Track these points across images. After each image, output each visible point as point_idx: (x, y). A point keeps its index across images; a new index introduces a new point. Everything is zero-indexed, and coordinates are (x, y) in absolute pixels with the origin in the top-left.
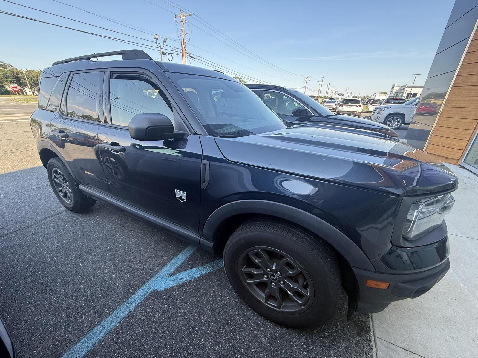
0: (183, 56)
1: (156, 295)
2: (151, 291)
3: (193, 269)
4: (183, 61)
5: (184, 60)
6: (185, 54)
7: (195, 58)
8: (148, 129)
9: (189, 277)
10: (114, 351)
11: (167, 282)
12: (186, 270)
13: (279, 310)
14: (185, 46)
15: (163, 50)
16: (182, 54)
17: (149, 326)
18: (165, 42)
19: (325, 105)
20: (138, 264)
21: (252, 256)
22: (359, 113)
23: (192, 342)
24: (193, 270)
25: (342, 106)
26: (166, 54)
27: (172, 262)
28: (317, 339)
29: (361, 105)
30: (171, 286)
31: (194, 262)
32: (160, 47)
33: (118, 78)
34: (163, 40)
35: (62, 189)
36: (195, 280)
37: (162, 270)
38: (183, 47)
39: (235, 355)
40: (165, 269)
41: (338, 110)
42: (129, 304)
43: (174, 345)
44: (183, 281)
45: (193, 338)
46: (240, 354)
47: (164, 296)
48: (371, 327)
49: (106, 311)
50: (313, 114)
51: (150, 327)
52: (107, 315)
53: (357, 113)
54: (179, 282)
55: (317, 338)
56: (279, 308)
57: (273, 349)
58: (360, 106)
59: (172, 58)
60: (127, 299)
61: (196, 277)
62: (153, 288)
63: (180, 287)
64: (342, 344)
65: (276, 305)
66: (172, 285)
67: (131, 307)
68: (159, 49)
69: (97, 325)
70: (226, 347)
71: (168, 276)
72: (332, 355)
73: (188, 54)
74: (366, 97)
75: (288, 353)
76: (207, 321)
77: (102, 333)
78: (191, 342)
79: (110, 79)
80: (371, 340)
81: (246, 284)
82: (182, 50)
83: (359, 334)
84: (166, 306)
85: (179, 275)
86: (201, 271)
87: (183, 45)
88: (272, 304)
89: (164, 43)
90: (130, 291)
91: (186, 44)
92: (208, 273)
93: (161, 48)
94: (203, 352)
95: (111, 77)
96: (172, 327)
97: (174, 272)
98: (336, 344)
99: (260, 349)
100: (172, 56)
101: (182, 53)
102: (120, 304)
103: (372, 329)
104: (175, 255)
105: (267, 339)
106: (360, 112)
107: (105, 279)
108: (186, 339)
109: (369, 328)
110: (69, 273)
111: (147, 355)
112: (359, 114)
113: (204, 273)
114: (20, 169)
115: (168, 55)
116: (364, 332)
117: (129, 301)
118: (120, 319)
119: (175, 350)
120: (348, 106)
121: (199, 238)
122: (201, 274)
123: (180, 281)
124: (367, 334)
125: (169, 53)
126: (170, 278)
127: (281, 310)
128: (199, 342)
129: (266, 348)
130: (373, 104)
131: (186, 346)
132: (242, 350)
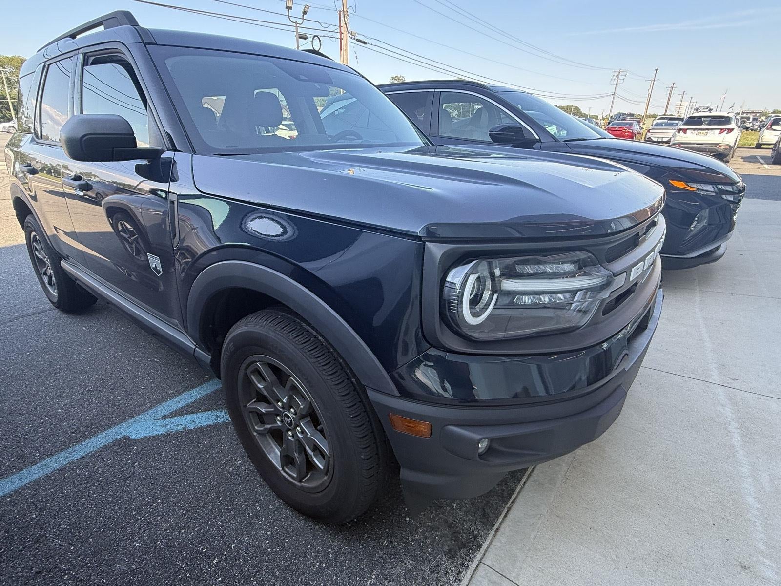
0: (341, 39)
1: (125, 444)
2: (119, 437)
3: (207, 412)
4: (341, 50)
5: (344, 48)
6: (346, 35)
7: (365, 43)
8: (85, 138)
9: (193, 423)
10: (18, 512)
11: (151, 427)
12: (193, 413)
13: (299, 484)
14: (346, 19)
15: (301, 31)
16: (341, 36)
17: (88, 486)
18: (305, 13)
19: (650, 131)
20: (121, 396)
21: (253, 377)
22: (728, 148)
23: (141, 519)
24: (205, 414)
25: (685, 133)
26: (308, 38)
27: (177, 399)
28: (362, 548)
29: (733, 129)
30: (155, 433)
31: (213, 402)
32: (295, 25)
33: (95, 62)
34: (302, 11)
35: (46, 270)
36: (201, 429)
37: (154, 409)
38: (343, 22)
39: (199, 547)
40: (159, 407)
41: (674, 140)
42: (75, 451)
43: (110, 517)
44: (179, 428)
45: (146, 512)
46: (207, 548)
47: (135, 448)
48: (485, 546)
49: (37, 456)
50: (537, 137)
51: (89, 488)
52: (34, 463)
53: (723, 147)
54: (171, 429)
55: (362, 546)
56: (300, 481)
57: (269, 550)
58: (730, 130)
59: (321, 45)
60: (76, 444)
61: (204, 425)
62: (124, 433)
63: (167, 437)
64: (405, 564)
65: (295, 475)
66: (157, 433)
67: (75, 457)
68: (294, 29)
69: (13, 474)
70: (191, 533)
71: (159, 419)
72: (374, 577)
73: (353, 35)
74: (772, 113)
75: (293, 560)
76: (182, 493)
77: (15, 485)
78: (139, 518)
79: (84, 66)
80: (468, 567)
81: (255, 434)
82: (341, 27)
83: (451, 554)
84: (129, 462)
85: (176, 420)
86: (217, 416)
87: (342, 18)
88: (290, 474)
89: (303, 15)
90: (87, 433)
91: (348, 15)
92: (227, 421)
93: (298, 25)
94: (150, 536)
95: (85, 63)
96: (122, 493)
97: (171, 413)
98: (394, 561)
99: (247, 546)
100: (320, 40)
101: (341, 33)
102: (61, 449)
103: (482, 550)
104: (188, 389)
105: (269, 533)
106: (730, 146)
107: (59, 412)
108: (134, 513)
109: (480, 546)
110: (9, 399)
111: (62, 524)
112: (726, 149)
113: (221, 421)
114: (15, 243)
115: (313, 39)
116: (463, 551)
117: (77, 447)
118: (50, 470)
119: (107, 525)
120: (700, 131)
121: (194, 347)
122: (216, 422)
123: (175, 428)
124: (469, 555)
125: (315, 36)
126: (159, 423)
127: (303, 484)
128: (151, 520)
129: (259, 547)
130: (774, 127)
131: (128, 522)
132: (216, 542)
